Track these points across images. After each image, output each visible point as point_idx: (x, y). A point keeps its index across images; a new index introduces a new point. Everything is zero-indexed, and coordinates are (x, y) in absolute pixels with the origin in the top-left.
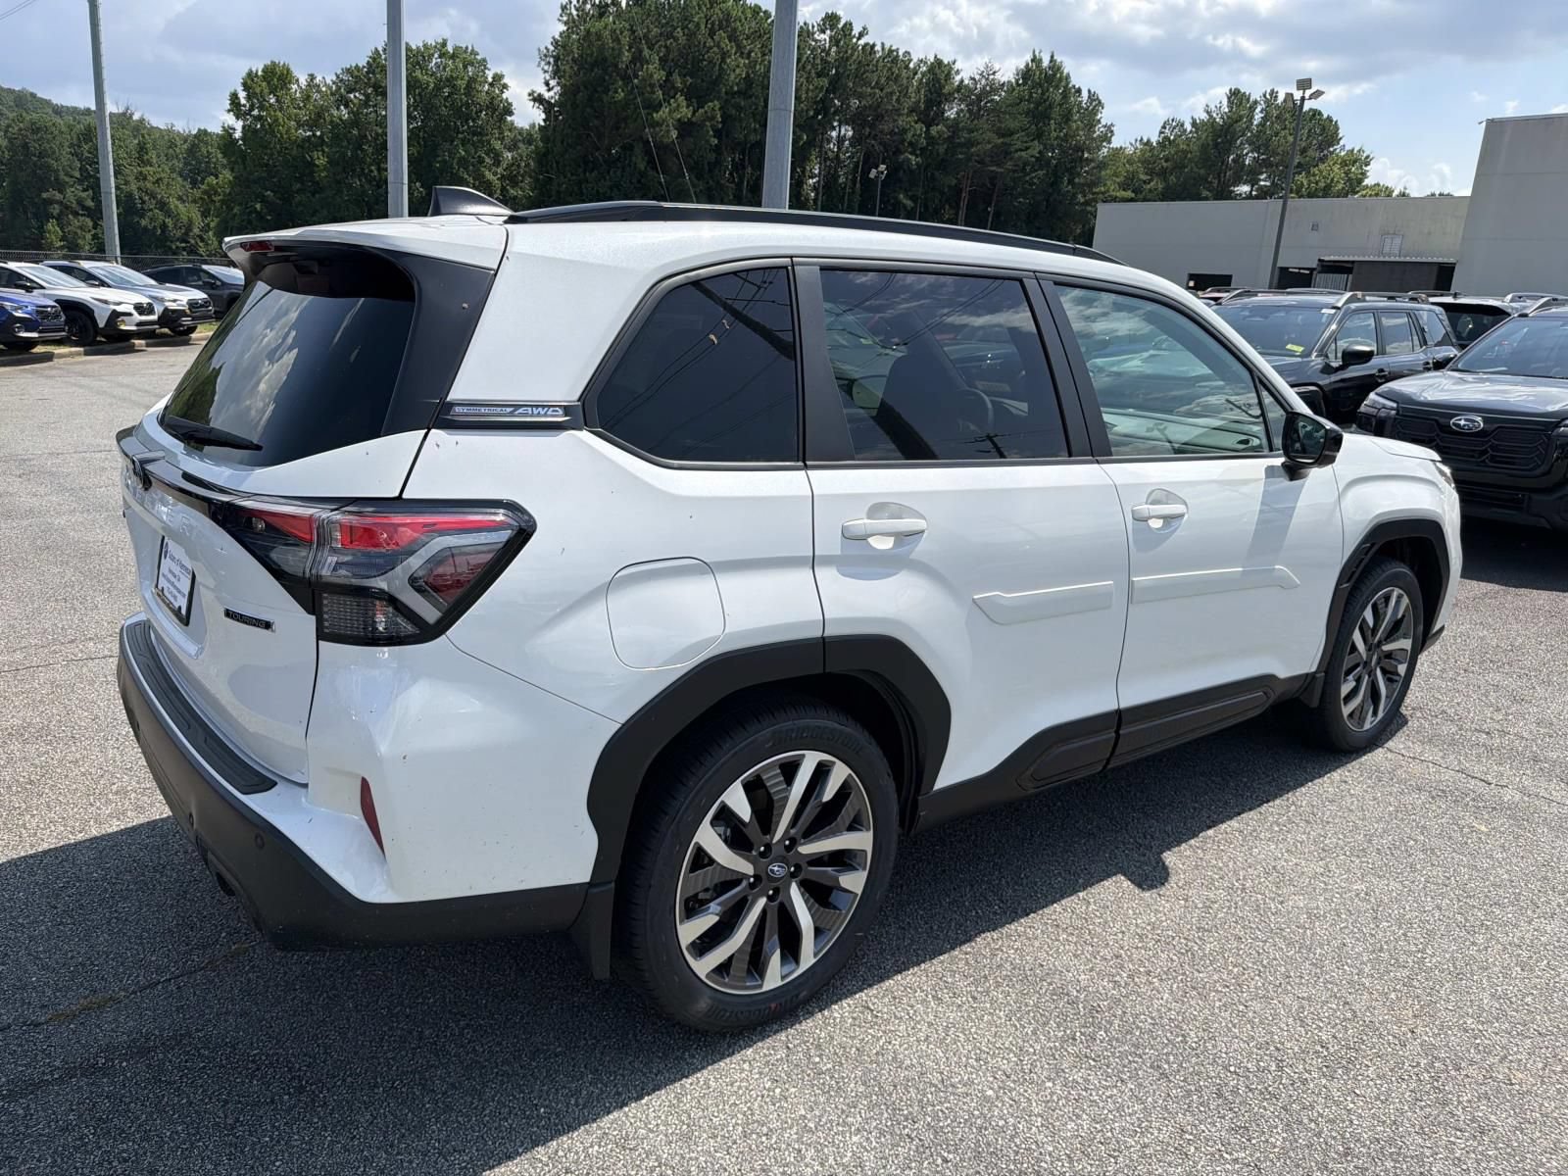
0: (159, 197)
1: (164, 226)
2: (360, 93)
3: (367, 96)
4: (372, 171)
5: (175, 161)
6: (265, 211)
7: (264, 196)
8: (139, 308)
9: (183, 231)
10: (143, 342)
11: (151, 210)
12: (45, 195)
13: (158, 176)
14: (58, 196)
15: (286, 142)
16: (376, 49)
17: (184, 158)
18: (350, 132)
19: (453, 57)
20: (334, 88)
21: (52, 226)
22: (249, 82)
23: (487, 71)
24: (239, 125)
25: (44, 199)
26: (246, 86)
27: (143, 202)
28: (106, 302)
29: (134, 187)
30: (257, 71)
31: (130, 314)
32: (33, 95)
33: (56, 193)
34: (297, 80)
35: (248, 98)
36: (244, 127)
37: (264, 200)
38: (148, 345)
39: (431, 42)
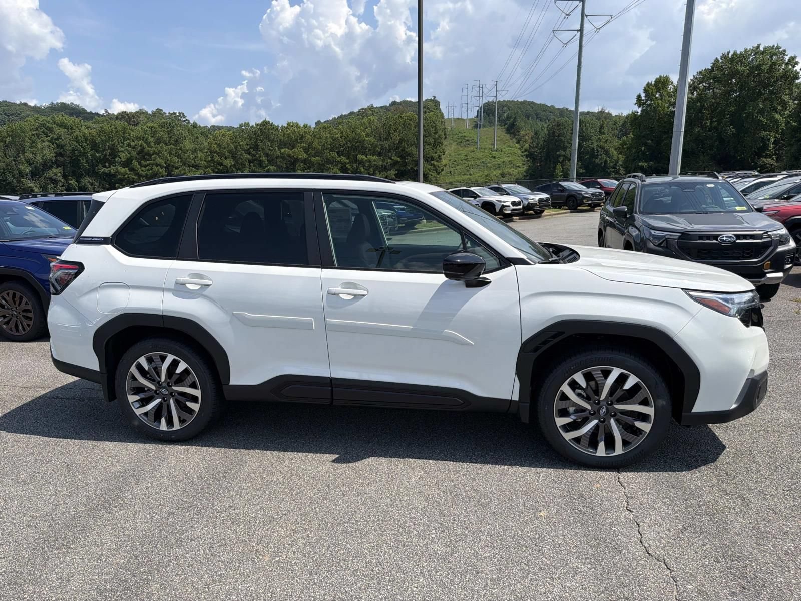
0: (606, 148)
1: (606, 162)
2: (706, 83)
3: (710, 84)
4: (707, 123)
5: (616, 131)
6: (646, 150)
7: (647, 143)
8: (513, 204)
9: (614, 163)
10: (517, 218)
11: (601, 155)
12: (558, 153)
13: (607, 139)
14: (563, 153)
15: (662, 115)
16: (717, 58)
17: (620, 129)
18: (695, 105)
19: (763, 53)
20: (691, 82)
21: (559, 167)
22: (647, 88)
23: (785, 57)
24: (639, 110)
25: (557, 155)
26: (645, 90)
27: (598, 152)
28: (500, 202)
29: (595, 145)
30: (652, 82)
31: (509, 206)
32: (567, 109)
33: (562, 151)
34: (672, 83)
35: (646, 96)
36: (642, 111)
37: (646, 144)
38: (519, 219)
39: (750, 47)
